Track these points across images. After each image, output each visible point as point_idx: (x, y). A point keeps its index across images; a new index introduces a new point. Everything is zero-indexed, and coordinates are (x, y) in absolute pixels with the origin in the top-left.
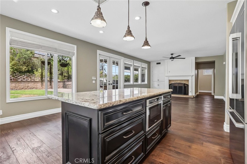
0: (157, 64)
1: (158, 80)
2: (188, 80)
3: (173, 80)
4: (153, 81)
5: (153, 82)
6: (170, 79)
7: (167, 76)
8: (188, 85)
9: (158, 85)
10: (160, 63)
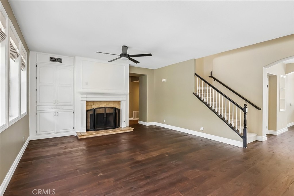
0: (52, 59)
1: (56, 102)
2: (119, 102)
3: (94, 102)
4: (38, 104)
5: (39, 106)
6: (89, 100)
7: (82, 94)
8: (119, 110)
9: (56, 114)
10: (59, 60)
